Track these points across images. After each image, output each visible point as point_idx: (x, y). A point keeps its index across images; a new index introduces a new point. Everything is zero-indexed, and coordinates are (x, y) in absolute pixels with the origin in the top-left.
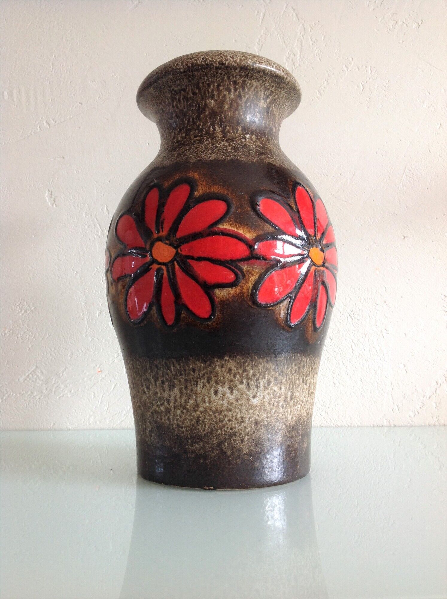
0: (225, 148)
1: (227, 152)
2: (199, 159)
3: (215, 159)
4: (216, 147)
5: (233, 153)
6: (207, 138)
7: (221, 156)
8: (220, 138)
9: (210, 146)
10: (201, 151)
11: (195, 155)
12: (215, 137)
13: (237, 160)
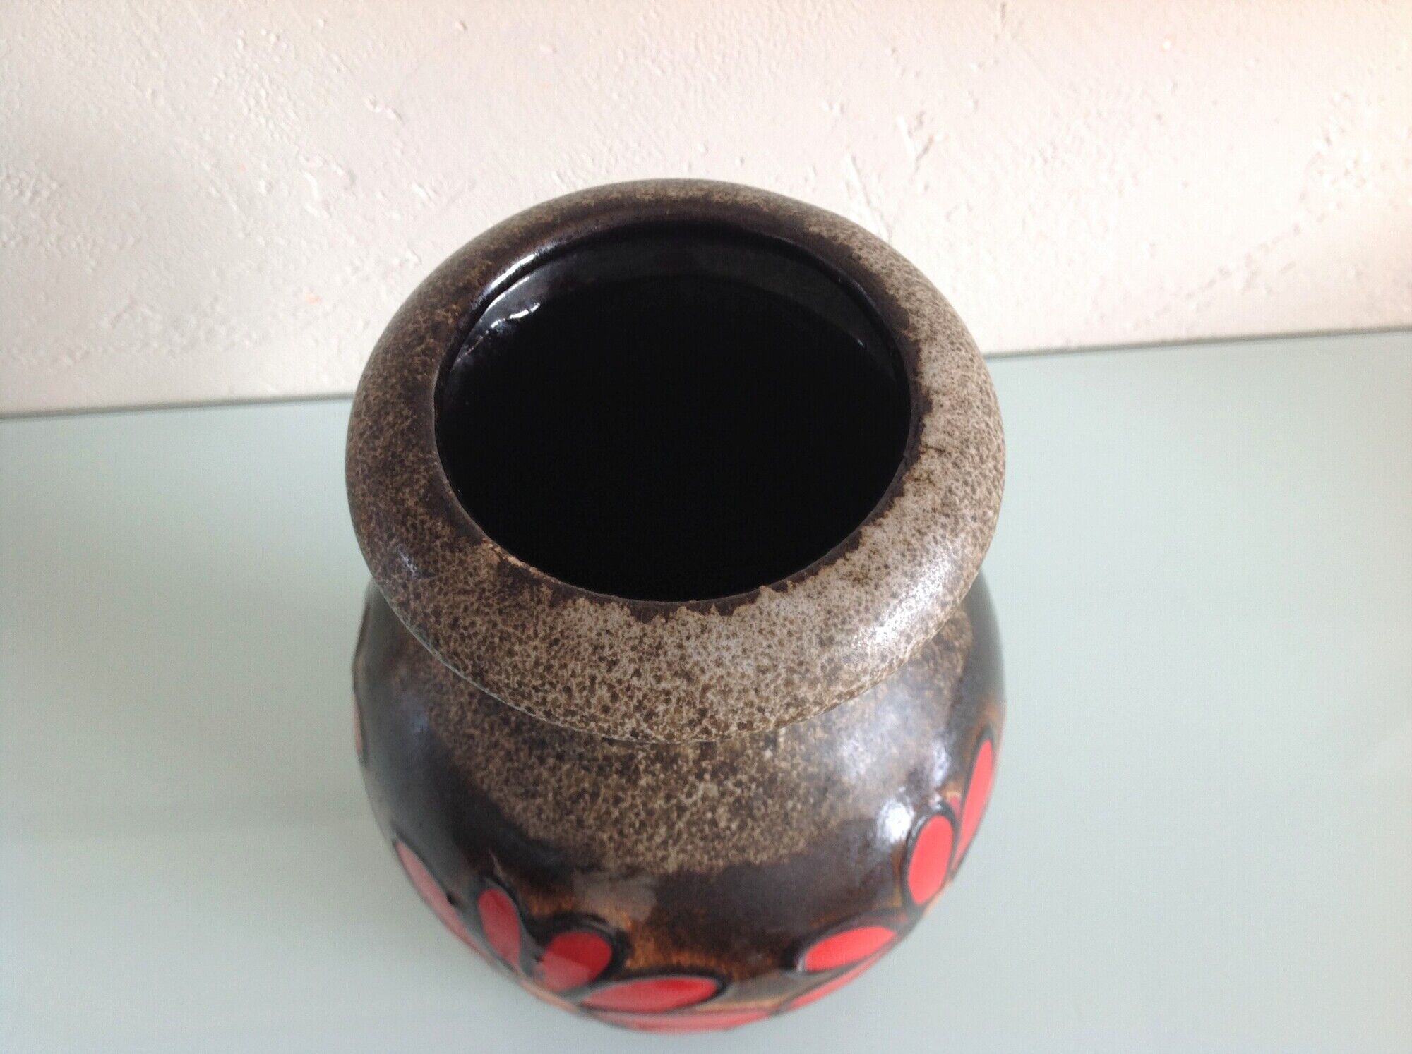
0: (709, 815)
1: (718, 836)
2: (628, 860)
3: (681, 867)
4: (681, 809)
5: (733, 834)
6: (647, 758)
7: (698, 857)
8: (691, 764)
9: (659, 803)
10: (632, 825)
11: (616, 836)
12: (674, 759)
13: (748, 864)
